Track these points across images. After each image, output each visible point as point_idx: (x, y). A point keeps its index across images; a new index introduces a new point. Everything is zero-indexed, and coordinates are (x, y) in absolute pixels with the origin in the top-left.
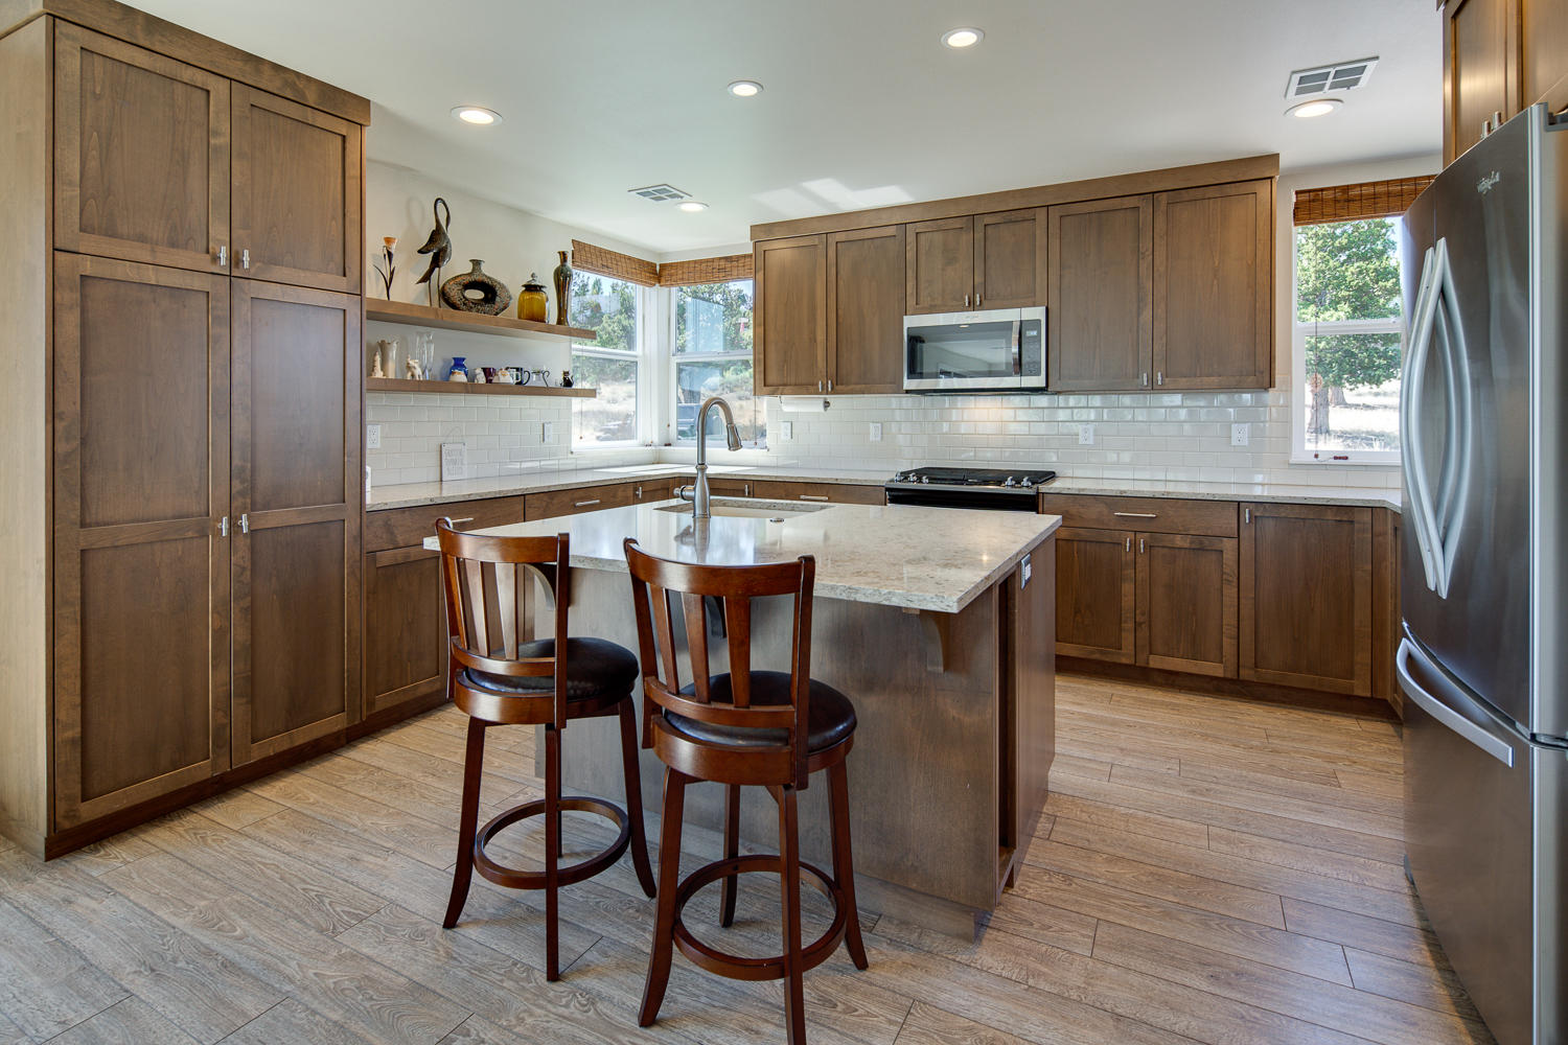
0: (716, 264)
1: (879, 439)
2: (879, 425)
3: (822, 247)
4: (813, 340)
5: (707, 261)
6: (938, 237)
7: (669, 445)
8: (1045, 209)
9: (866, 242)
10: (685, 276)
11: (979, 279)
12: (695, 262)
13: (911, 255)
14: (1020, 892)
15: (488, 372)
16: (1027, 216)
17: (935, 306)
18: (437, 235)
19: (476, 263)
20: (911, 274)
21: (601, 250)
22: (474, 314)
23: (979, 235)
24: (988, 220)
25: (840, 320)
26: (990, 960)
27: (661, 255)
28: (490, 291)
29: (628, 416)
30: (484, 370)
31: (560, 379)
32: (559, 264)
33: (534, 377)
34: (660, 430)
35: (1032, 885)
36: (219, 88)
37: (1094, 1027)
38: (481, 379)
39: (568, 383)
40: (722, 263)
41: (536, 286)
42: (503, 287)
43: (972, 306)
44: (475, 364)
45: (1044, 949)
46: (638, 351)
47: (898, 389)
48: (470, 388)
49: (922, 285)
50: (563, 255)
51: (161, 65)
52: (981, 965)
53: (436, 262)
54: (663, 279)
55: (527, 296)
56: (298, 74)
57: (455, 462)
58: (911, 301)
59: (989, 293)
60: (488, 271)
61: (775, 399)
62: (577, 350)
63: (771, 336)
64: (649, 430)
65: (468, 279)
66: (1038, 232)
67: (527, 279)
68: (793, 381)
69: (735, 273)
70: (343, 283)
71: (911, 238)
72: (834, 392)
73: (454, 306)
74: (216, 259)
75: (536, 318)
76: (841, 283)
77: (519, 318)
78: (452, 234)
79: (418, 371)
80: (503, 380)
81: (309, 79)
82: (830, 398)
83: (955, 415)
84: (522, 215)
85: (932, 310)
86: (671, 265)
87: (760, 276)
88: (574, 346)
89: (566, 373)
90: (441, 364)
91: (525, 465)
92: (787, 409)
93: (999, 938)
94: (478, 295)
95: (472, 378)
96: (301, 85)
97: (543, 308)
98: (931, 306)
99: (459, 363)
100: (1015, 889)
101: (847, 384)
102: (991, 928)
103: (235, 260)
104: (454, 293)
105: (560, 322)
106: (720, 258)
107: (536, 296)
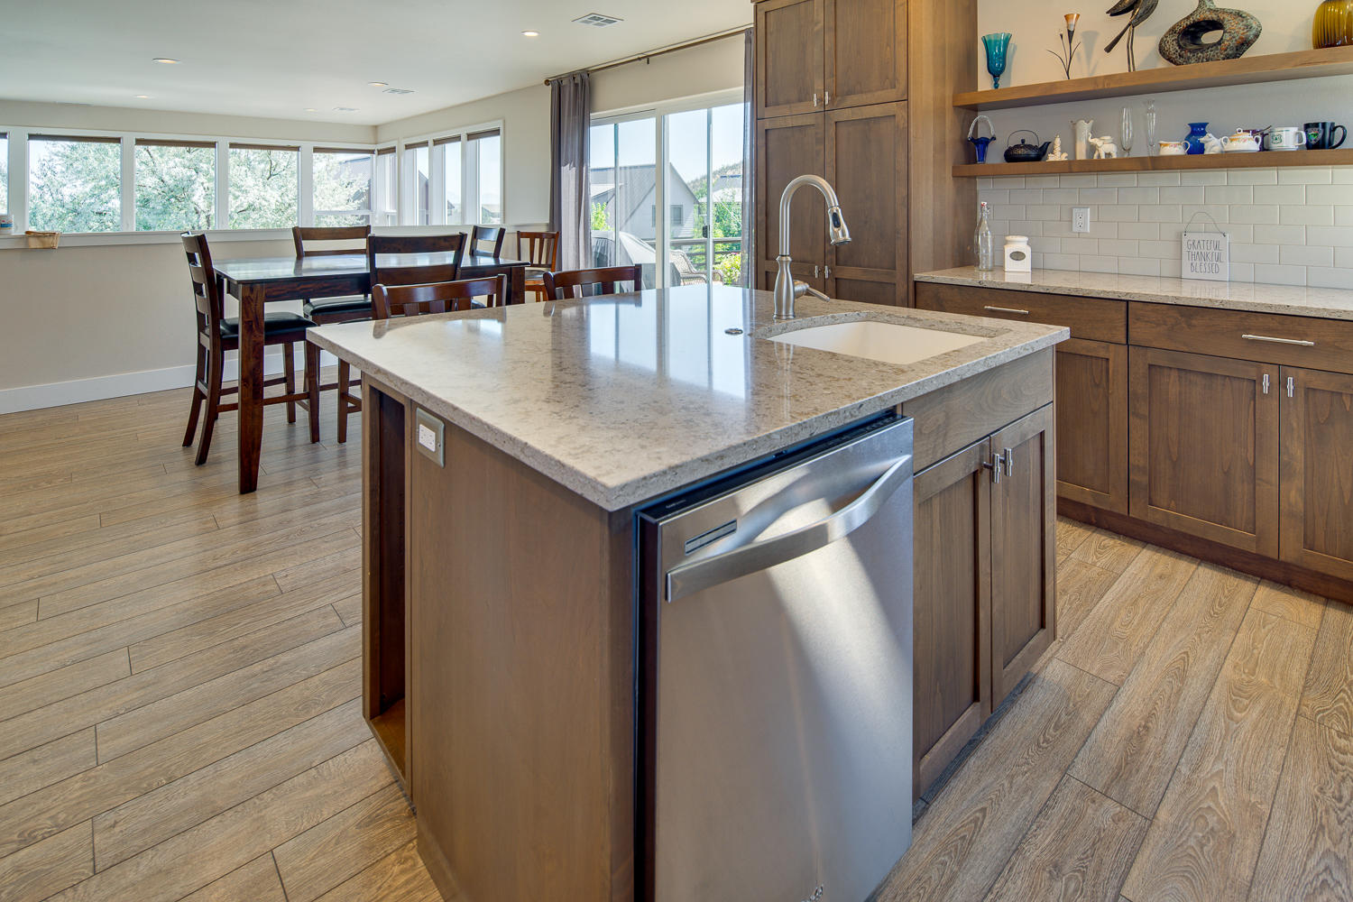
14: (405, 854)
26: (363, 756)
35: (403, 879)
37: (233, 785)
45: (325, 813)
52: (366, 746)
93: (374, 782)
100: (414, 852)
102: (392, 783)
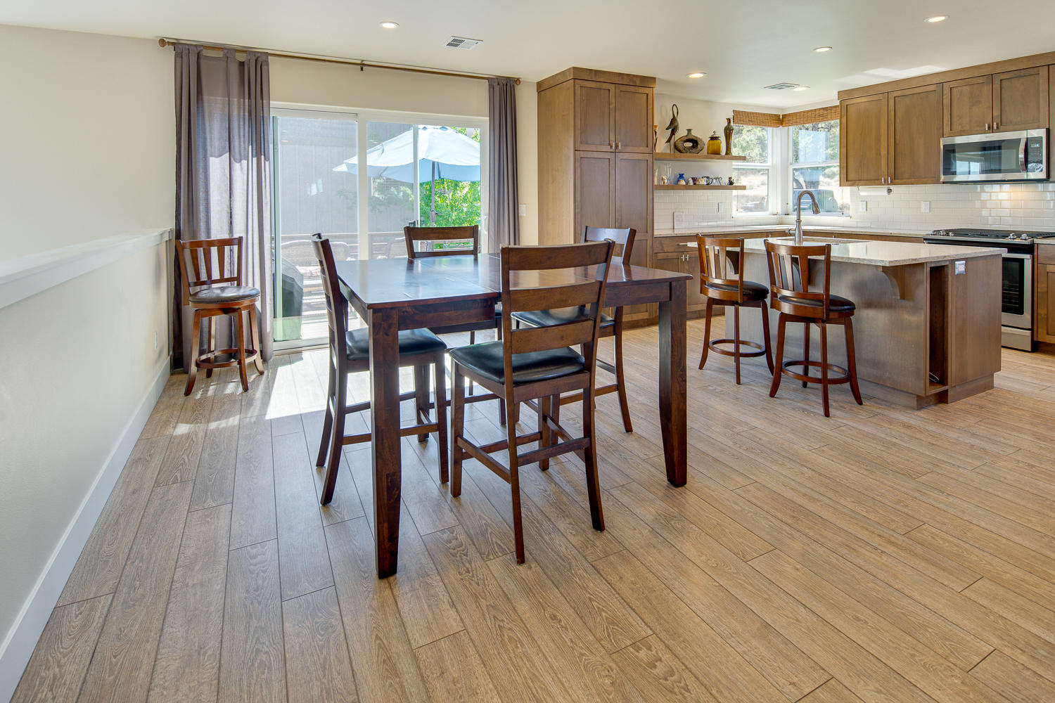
0: (817, 112)
1: (928, 211)
2: (928, 203)
3: (885, 101)
4: (879, 154)
5: (811, 111)
6: (966, 89)
7: (788, 214)
8: (1047, 67)
9: (915, 96)
10: (798, 120)
11: (996, 113)
12: (804, 112)
13: (946, 101)
15: (694, 180)
16: (1033, 73)
17: (964, 131)
18: (674, 121)
19: (689, 131)
20: (946, 112)
21: (748, 113)
22: (688, 154)
23: (997, 86)
24: (1002, 77)
25: (897, 142)
27: (783, 109)
28: (695, 142)
29: (763, 198)
30: (692, 178)
31: (727, 181)
32: (727, 124)
33: (714, 180)
34: (782, 206)
36: (612, 87)
38: (691, 183)
39: (731, 183)
40: (821, 111)
41: (716, 137)
42: (701, 140)
43: (991, 130)
44: (689, 175)
46: (769, 163)
47: (937, 181)
48: (687, 187)
49: (955, 119)
50: (729, 120)
51: (598, 85)
53: (673, 133)
54: (784, 123)
55: (711, 142)
56: (634, 75)
57: (679, 220)
58: (947, 129)
59: (1004, 120)
60: (695, 134)
61: (855, 188)
62: (735, 165)
63: (851, 153)
64: (775, 205)
65: (686, 138)
66: (1041, 81)
67: (711, 134)
68: (865, 177)
69: (829, 116)
70: (647, 150)
71: (947, 91)
72: (892, 183)
73: (680, 151)
74: (611, 147)
75: (715, 153)
76: (898, 121)
77: (708, 153)
78: (679, 119)
79: (666, 181)
80: (701, 183)
81: (637, 76)
82: (891, 187)
83: (984, 196)
84: (709, 103)
85: (961, 134)
86: (789, 115)
87: (844, 119)
88: (734, 163)
89: (730, 178)
90: (673, 177)
91: (709, 224)
92: (862, 194)
94: (690, 144)
95: (687, 182)
96: (635, 78)
97: (720, 147)
98: (961, 131)
99: (681, 176)
101: (902, 179)
103: (617, 146)
104: (680, 145)
105: (727, 154)
106: (820, 109)
107: (715, 142)
